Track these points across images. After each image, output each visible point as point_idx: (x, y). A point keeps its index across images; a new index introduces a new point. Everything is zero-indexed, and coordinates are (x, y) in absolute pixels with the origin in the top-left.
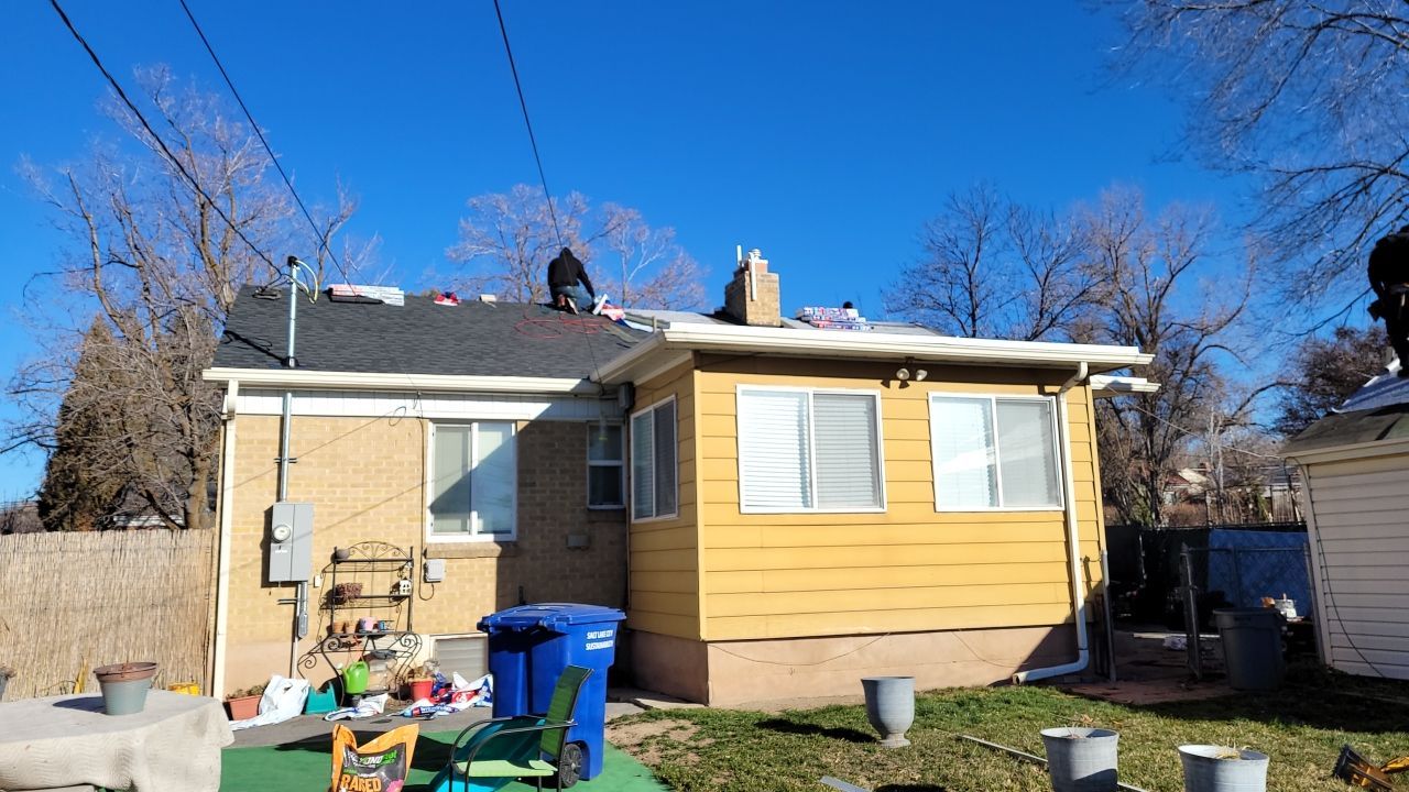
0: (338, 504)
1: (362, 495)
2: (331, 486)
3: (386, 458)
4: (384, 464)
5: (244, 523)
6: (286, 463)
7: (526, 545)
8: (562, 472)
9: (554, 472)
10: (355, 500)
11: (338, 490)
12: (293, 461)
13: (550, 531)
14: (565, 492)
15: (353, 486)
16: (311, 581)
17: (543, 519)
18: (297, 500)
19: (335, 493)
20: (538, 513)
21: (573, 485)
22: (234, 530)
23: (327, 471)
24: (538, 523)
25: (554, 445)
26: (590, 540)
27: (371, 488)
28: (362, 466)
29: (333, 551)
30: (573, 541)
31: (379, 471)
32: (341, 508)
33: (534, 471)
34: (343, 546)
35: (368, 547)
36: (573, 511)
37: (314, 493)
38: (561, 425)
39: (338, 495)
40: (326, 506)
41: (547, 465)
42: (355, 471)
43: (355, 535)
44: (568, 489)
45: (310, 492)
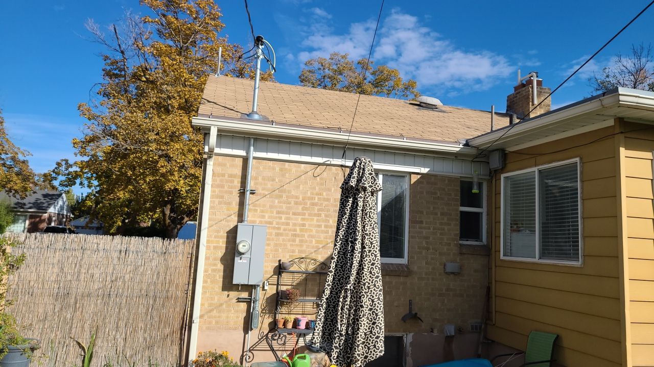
0: (283, 227)
1: (300, 221)
2: (278, 213)
3: (317, 194)
4: (316, 198)
5: (216, 237)
6: (248, 193)
7: (415, 268)
8: (442, 214)
9: (436, 214)
10: (295, 225)
11: (284, 216)
12: (252, 193)
13: (432, 259)
14: (444, 229)
15: (294, 214)
16: (261, 286)
17: (428, 249)
18: (254, 222)
19: (281, 218)
20: (424, 244)
21: (449, 224)
22: (208, 241)
23: (276, 201)
24: (424, 252)
25: (436, 193)
26: (461, 268)
27: (307, 216)
28: (301, 199)
29: (277, 264)
30: (450, 267)
31: (313, 204)
32: (285, 230)
33: (422, 212)
34: (285, 260)
35: (302, 262)
36: (449, 244)
37: (267, 218)
38: (443, 178)
39: (283, 220)
40: (274, 228)
41: (432, 209)
42: (296, 203)
43: (293, 251)
44: (446, 228)
45: (263, 217)
